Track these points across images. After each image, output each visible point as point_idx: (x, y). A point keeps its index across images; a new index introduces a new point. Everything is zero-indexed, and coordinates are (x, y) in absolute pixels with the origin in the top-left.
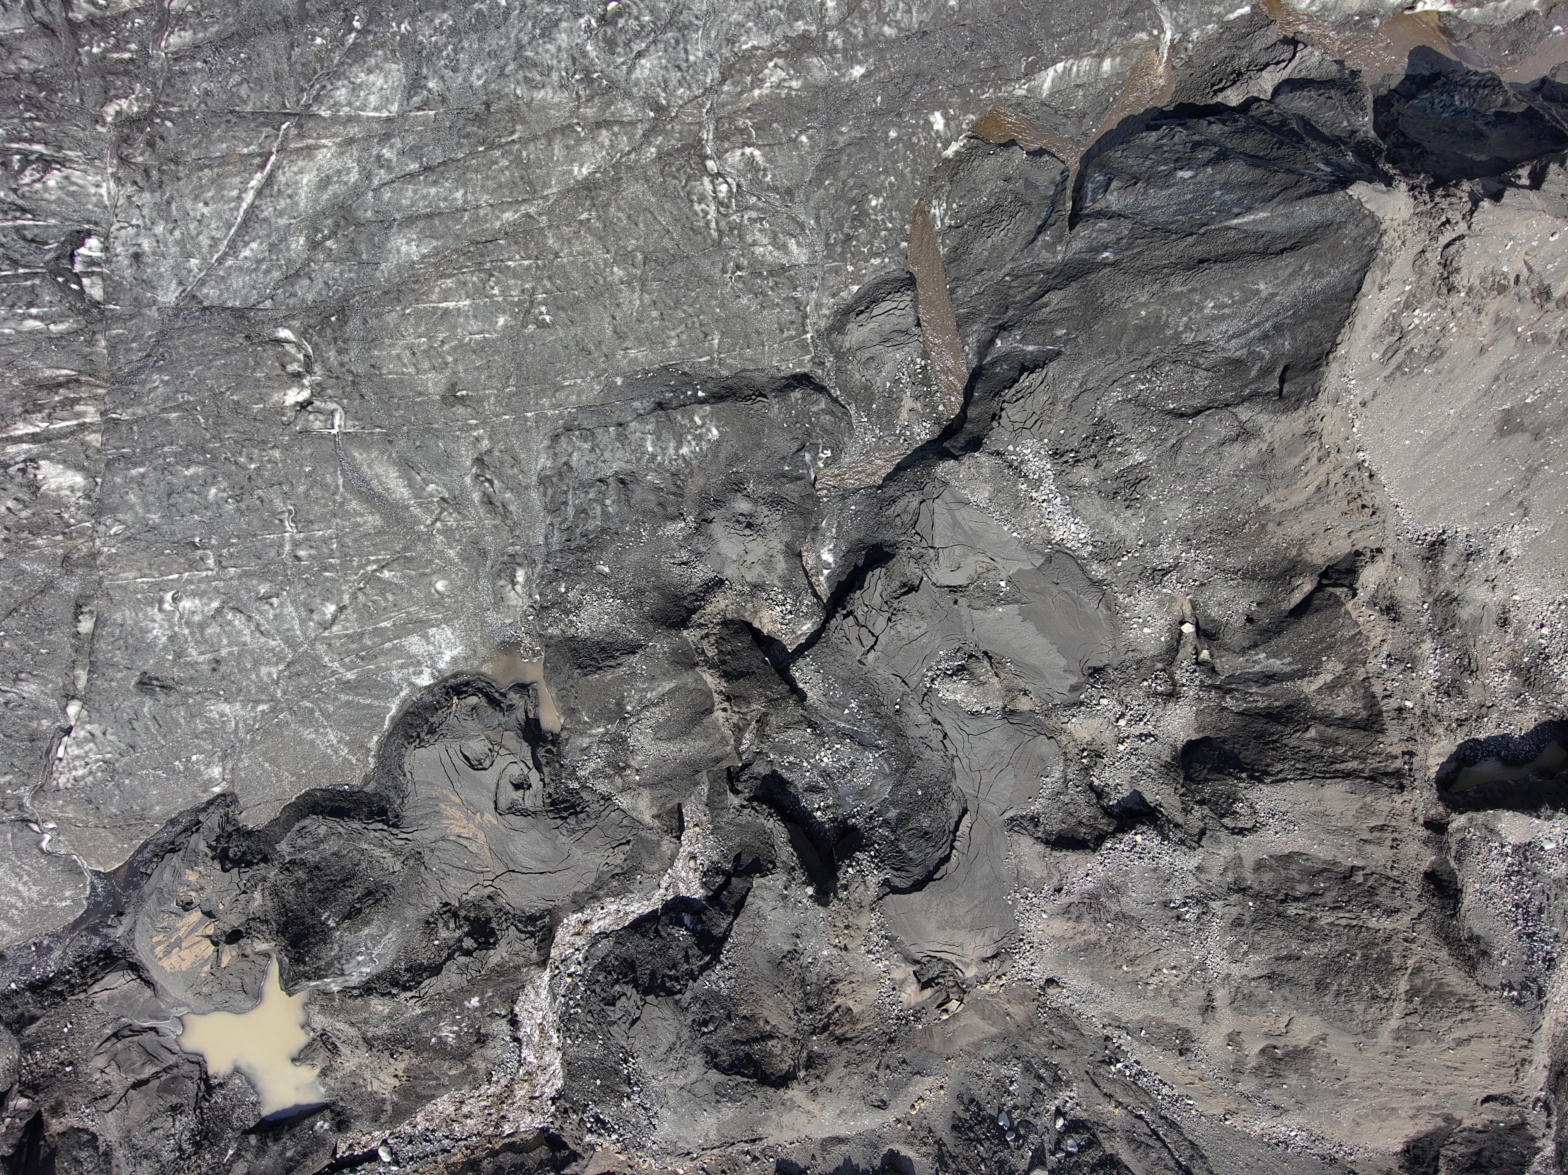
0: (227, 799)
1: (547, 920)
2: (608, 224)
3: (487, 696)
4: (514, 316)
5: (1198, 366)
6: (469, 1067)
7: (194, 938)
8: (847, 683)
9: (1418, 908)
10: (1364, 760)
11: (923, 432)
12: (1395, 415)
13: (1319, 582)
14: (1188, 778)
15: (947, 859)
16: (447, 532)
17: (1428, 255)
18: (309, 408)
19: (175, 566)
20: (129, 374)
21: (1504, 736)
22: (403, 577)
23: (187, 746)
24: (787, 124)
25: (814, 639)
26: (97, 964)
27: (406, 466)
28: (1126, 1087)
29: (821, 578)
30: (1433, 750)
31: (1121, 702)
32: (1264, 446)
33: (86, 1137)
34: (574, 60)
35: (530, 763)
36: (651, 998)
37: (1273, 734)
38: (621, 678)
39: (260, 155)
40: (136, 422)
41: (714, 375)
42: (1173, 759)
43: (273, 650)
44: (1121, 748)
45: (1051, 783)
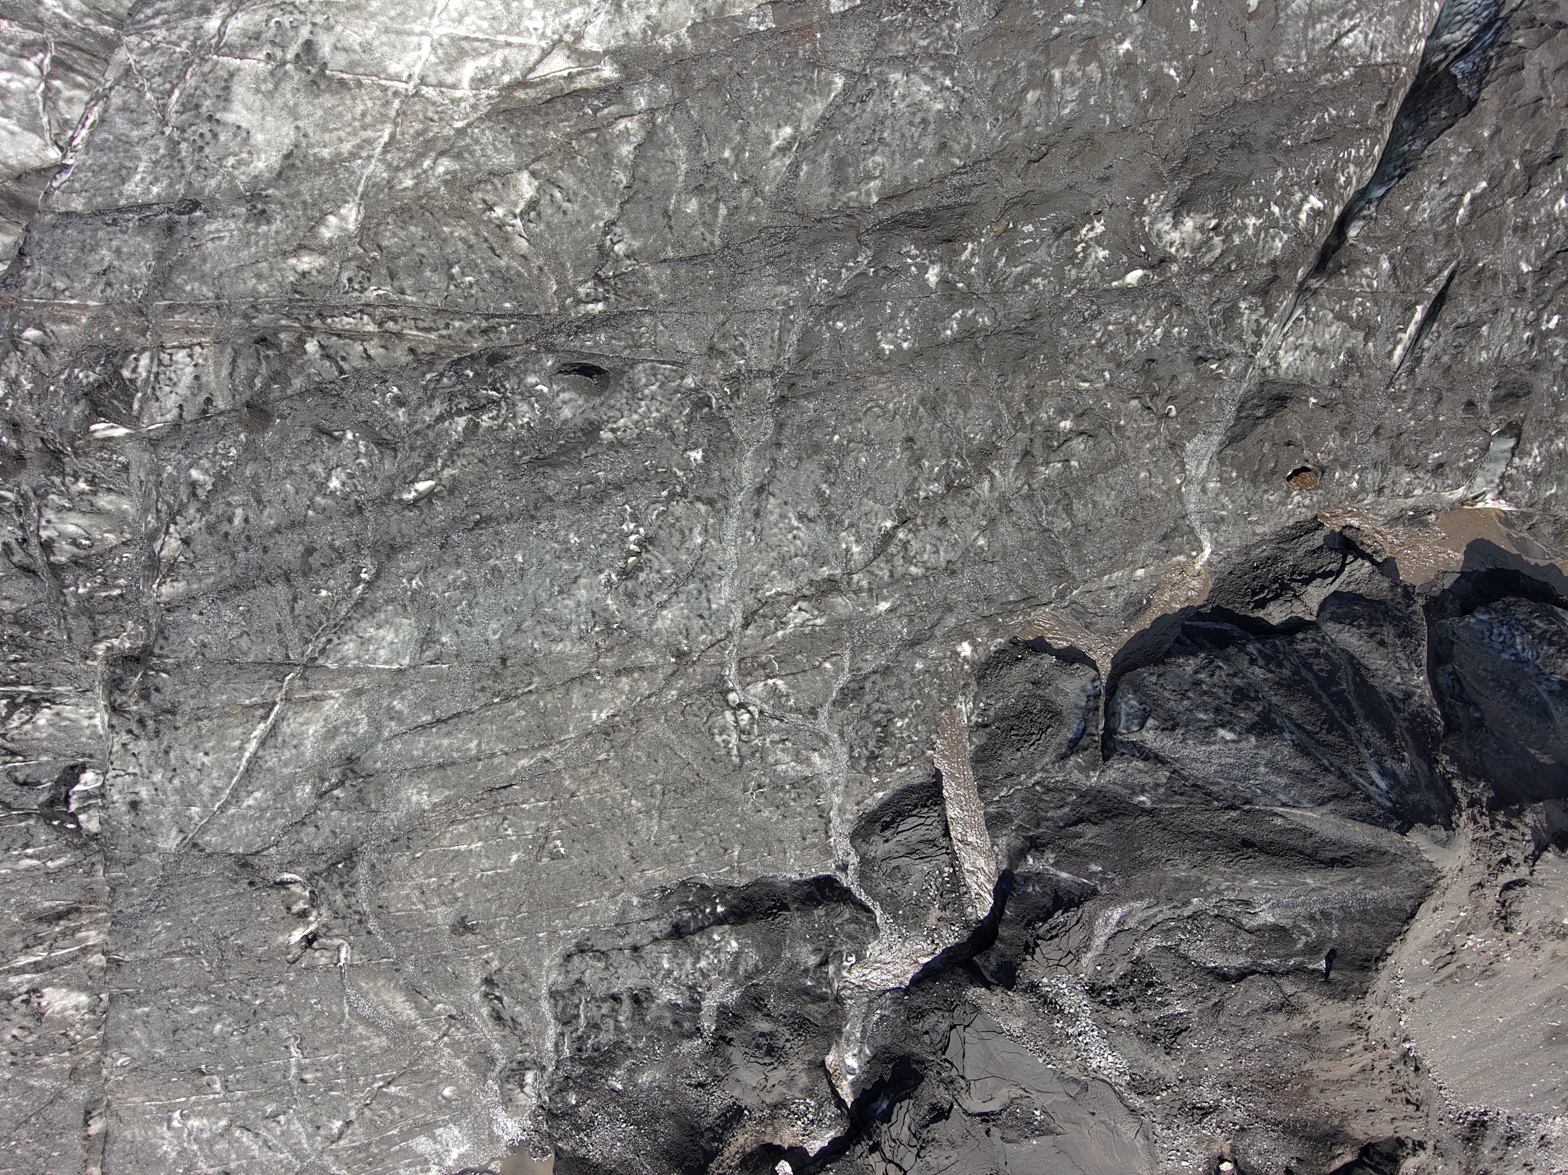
2: (626, 762)
4: (527, 852)
5: (1241, 927)
11: (951, 937)
12: (1443, 1013)
13: (1360, 1155)
16: (455, 1045)
17: (1486, 891)
18: (315, 945)
19: (182, 1091)
20: (130, 917)
22: (409, 1090)
24: (810, 654)
27: (413, 991)
29: (845, 1084)
32: (1309, 1023)
34: (594, 613)
39: (262, 706)
40: (139, 964)
41: (733, 884)
43: (281, 1162)
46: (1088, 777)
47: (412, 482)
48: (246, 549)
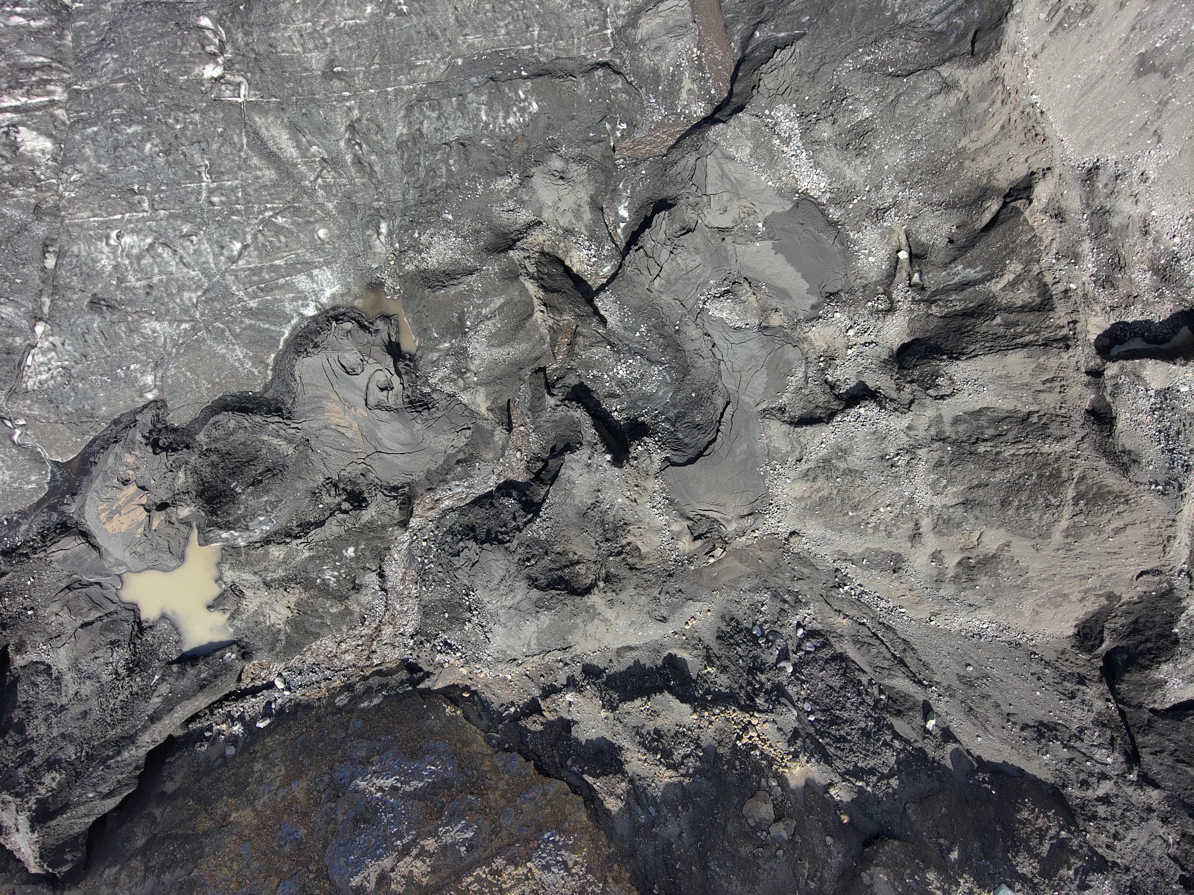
0: (159, 404)
1: (406, 489)
3: (358, 322)
4: (379, 6)
5: (911, 38)
6: (347, 608)
7: (131, 507)
8: (638, 311)
9: (1081, 433)
10: (1038, 333)
11: (699, 111)
13: (1004, 201)
14: (901, 368)
15: (714, 440)
16: (326, 187)
18: (222, 81)
19: (119, 208)
21: (1147, 321)
22: (292, 223)
23: (126, 357)
25: (612, 278)
26: (54, 532)
27: (295, 130)
28: (851, 603)
30: (1092, 322)
31: (851, 318)
32: (961, 96)
33: (42, 667)
35: (393, 370)
36: (486, 546)
37: (967, 326)
38: (461, 294)
40: (92, 91)
41: (534, 61)
42: (890, 357)
43: (193, 278)
44: (850, 352)
45: (795, 380)
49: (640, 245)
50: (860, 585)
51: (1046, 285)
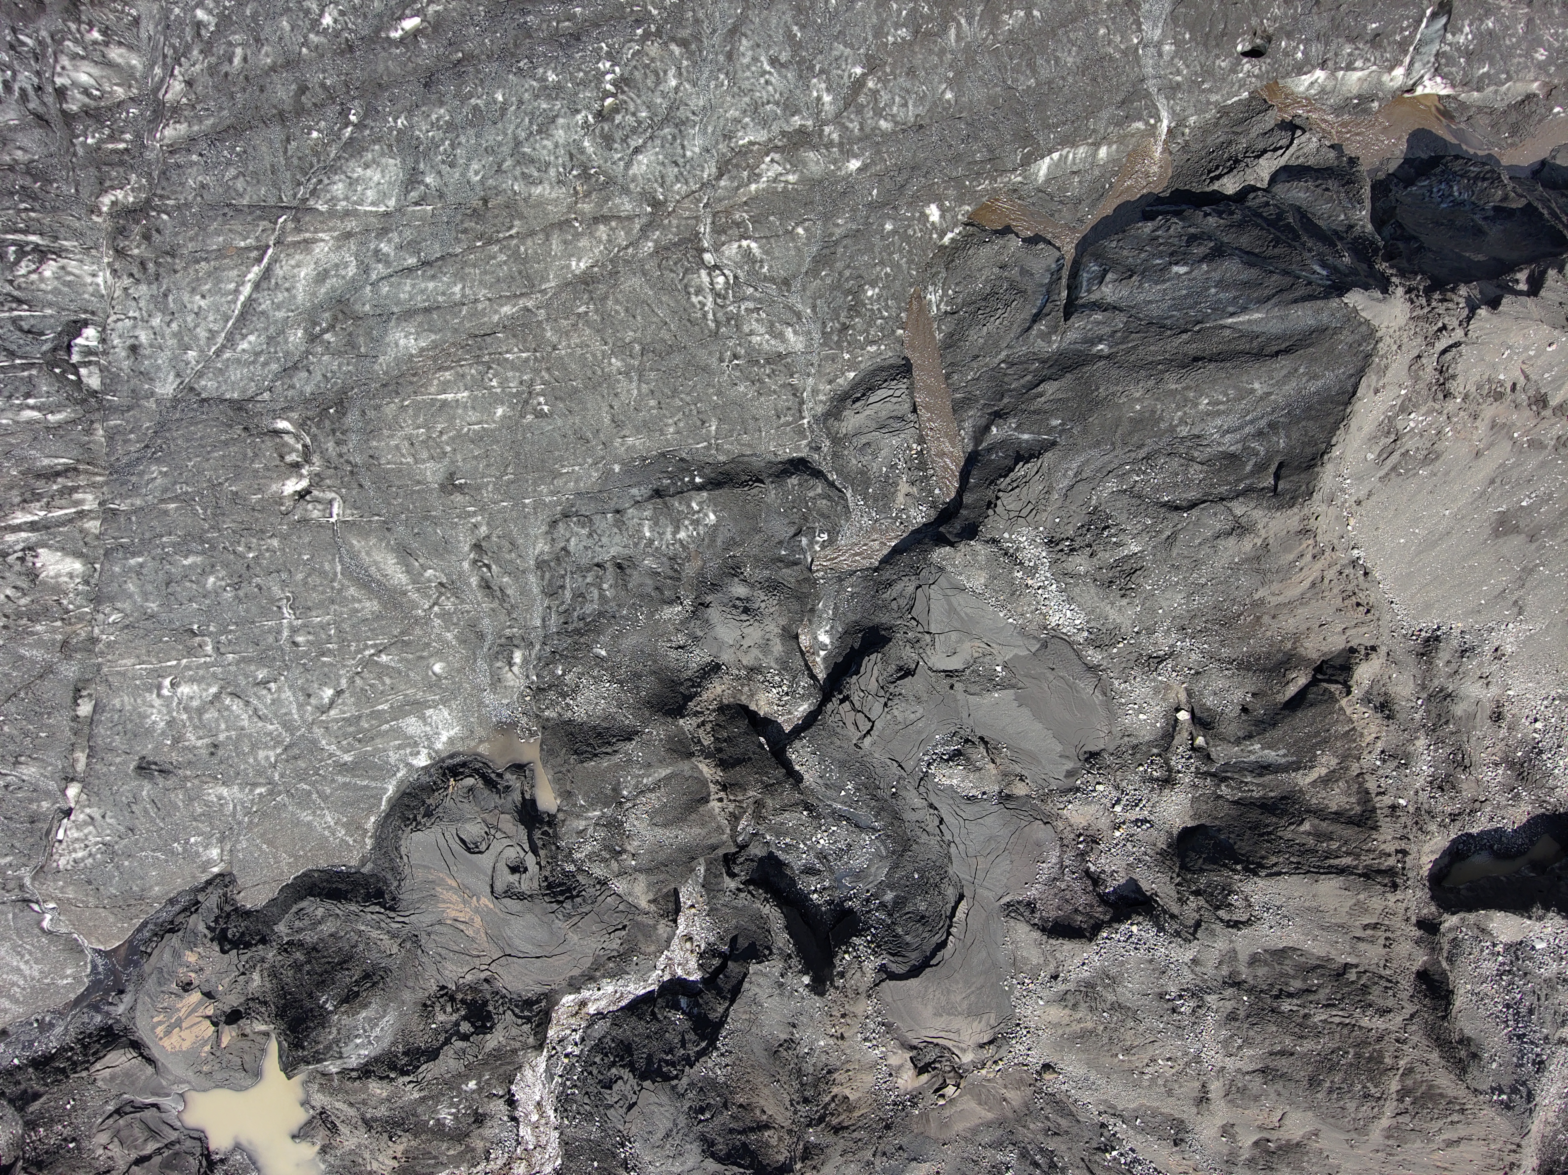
0: (224, 880)
1: (543, 1004)
2: (606, 317)
3: (483, 777)
4: (512, 407)
5: (1193, 459)
6: (467, 1146)
7: (193, 1019)
8: (843, 765)
9: (1410, 1009)
10: (1357, 856)
11: (919, 516)
12: (1390, 514)
13: (1314, 676)
14: (1184, 867)
15: (943, 945)
16: (445, 616)
17: (1424, 361)
18: (308, 498)
19: (174, 653)
20: (128, 465)
21: (1497, 830)
22: (400, 661)
23: (184, 828)
24: (783, 216)
25: (810, 720)
26: (98, 1041)
27: (404, 553)
28: (1120, 1174)
29: (818, 659)
30: (1426, 848)
31: (1117, 788)
32: (1259, 542)
34: (571, 156)
35: (527, 847)
36: (647, 1083)
37: (1268, 825)
38: (617, 765)
39: (257, 248)
40: (135, 512)
41: (710, 460)
42: (1169, 846)
43: (271, 734)
44: (1117, 834)
45: (1047, 869)
46: (1050, 342)
47: (401, 18)
48: (244, 90)
49: (845, 692)
50: (1133, 1150)
51: (1368, 793)
